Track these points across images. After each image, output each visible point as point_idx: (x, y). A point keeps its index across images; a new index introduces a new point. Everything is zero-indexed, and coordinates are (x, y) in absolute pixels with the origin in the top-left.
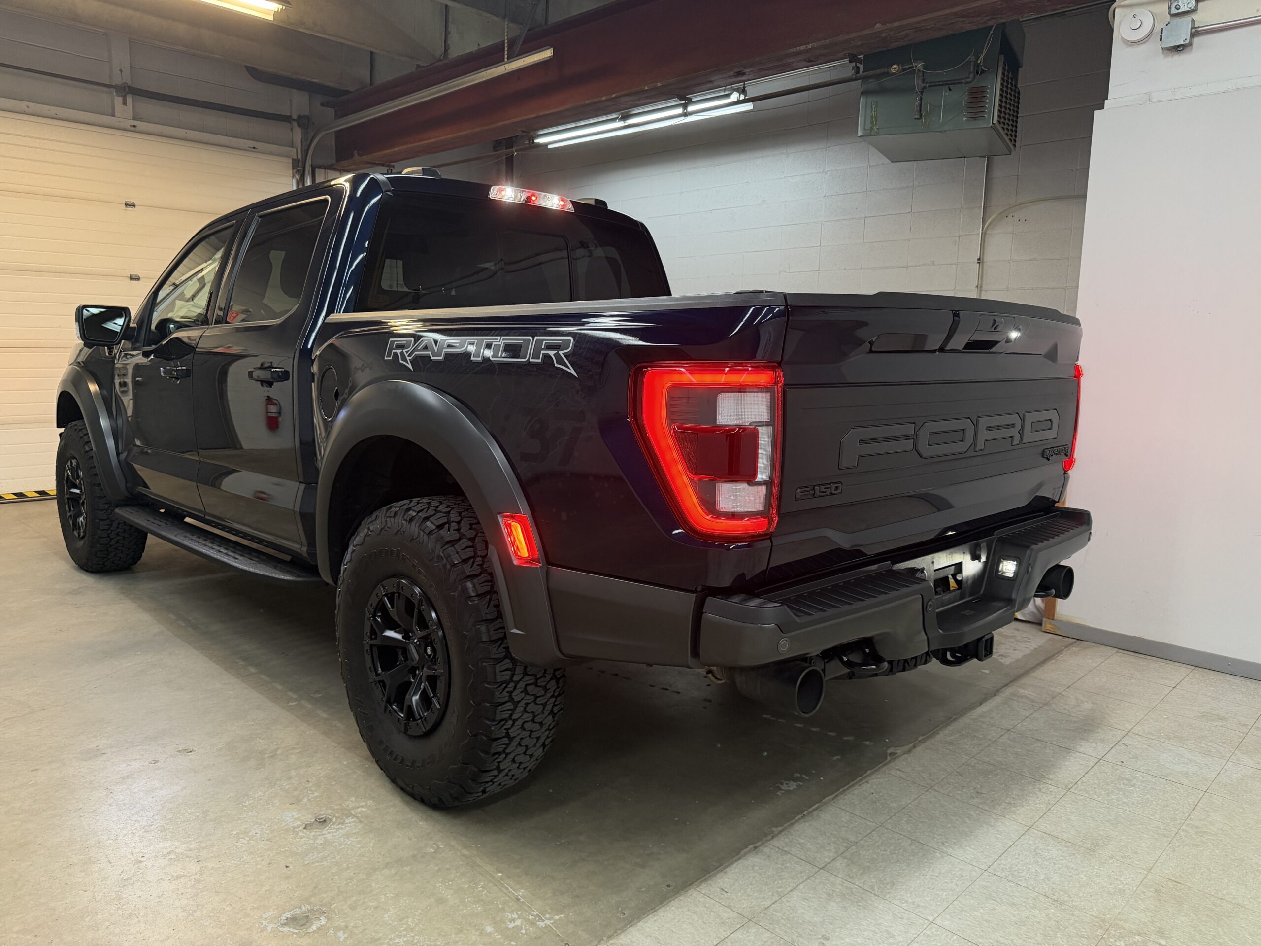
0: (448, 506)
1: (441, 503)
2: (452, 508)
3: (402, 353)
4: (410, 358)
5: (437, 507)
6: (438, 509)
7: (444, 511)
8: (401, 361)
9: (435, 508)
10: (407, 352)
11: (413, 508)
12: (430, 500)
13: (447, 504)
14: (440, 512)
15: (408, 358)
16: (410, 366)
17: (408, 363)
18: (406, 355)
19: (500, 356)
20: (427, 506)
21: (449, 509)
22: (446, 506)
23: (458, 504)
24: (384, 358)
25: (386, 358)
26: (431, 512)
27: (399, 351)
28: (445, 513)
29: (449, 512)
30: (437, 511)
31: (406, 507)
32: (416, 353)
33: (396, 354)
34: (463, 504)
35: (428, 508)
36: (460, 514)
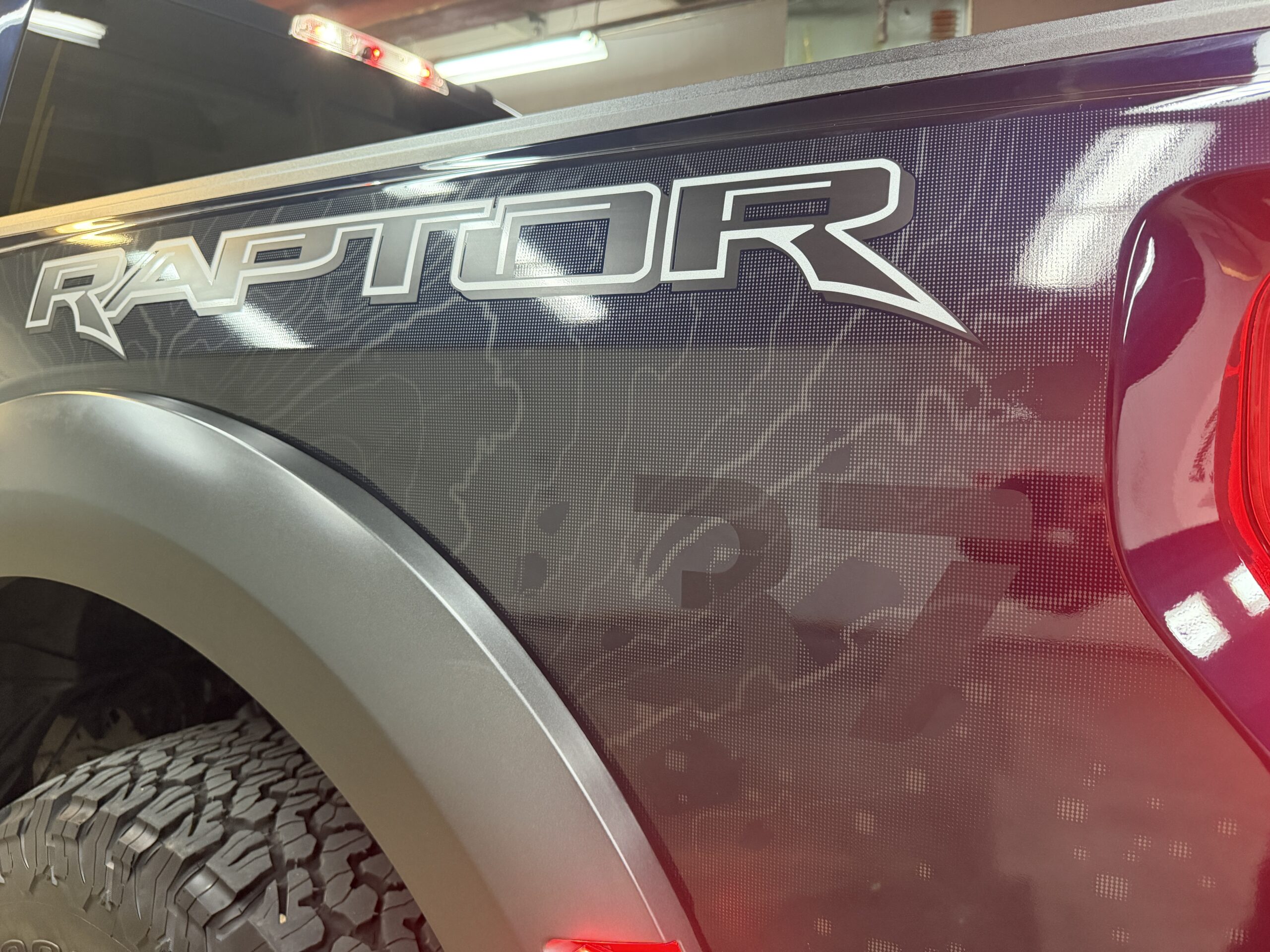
0: (197, 760)
1: (172, 752)
2: (211, 763)
3: (83, 303)
4: (113, 314)
5: (162, 771)
6: (166, 777)
7: (183, 777)
8: (79, 328)
9: (153, 776)
10: (100, 297)
11: (77, 793)
12: (133, 755)
13: (195, 753)
14: (173, 783)
15: (105, 316)
16: (113, 342)
17: (105, 331)
18: (99, 307)
19: (500, 271)
20: (127, 776)
21: (200, 768)
22: (190, 760)
23: (230, 745)
24: (24, 323)
25: (29, 324)
26: (141, 792)
27: (71, 298)
28: (188, 782)
29: (201, 777)
30: (160, 785)
31: (53, 796)
32: (132, 295)
33: (64, 311)
34: (241, 741)
35: (133, 781)
36: (235, 772)
